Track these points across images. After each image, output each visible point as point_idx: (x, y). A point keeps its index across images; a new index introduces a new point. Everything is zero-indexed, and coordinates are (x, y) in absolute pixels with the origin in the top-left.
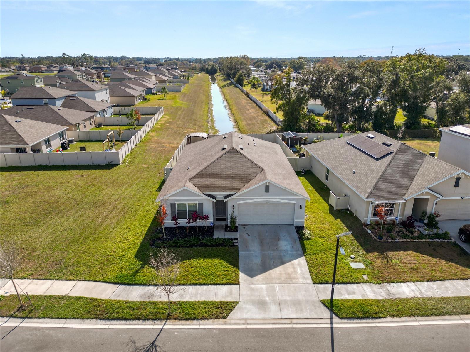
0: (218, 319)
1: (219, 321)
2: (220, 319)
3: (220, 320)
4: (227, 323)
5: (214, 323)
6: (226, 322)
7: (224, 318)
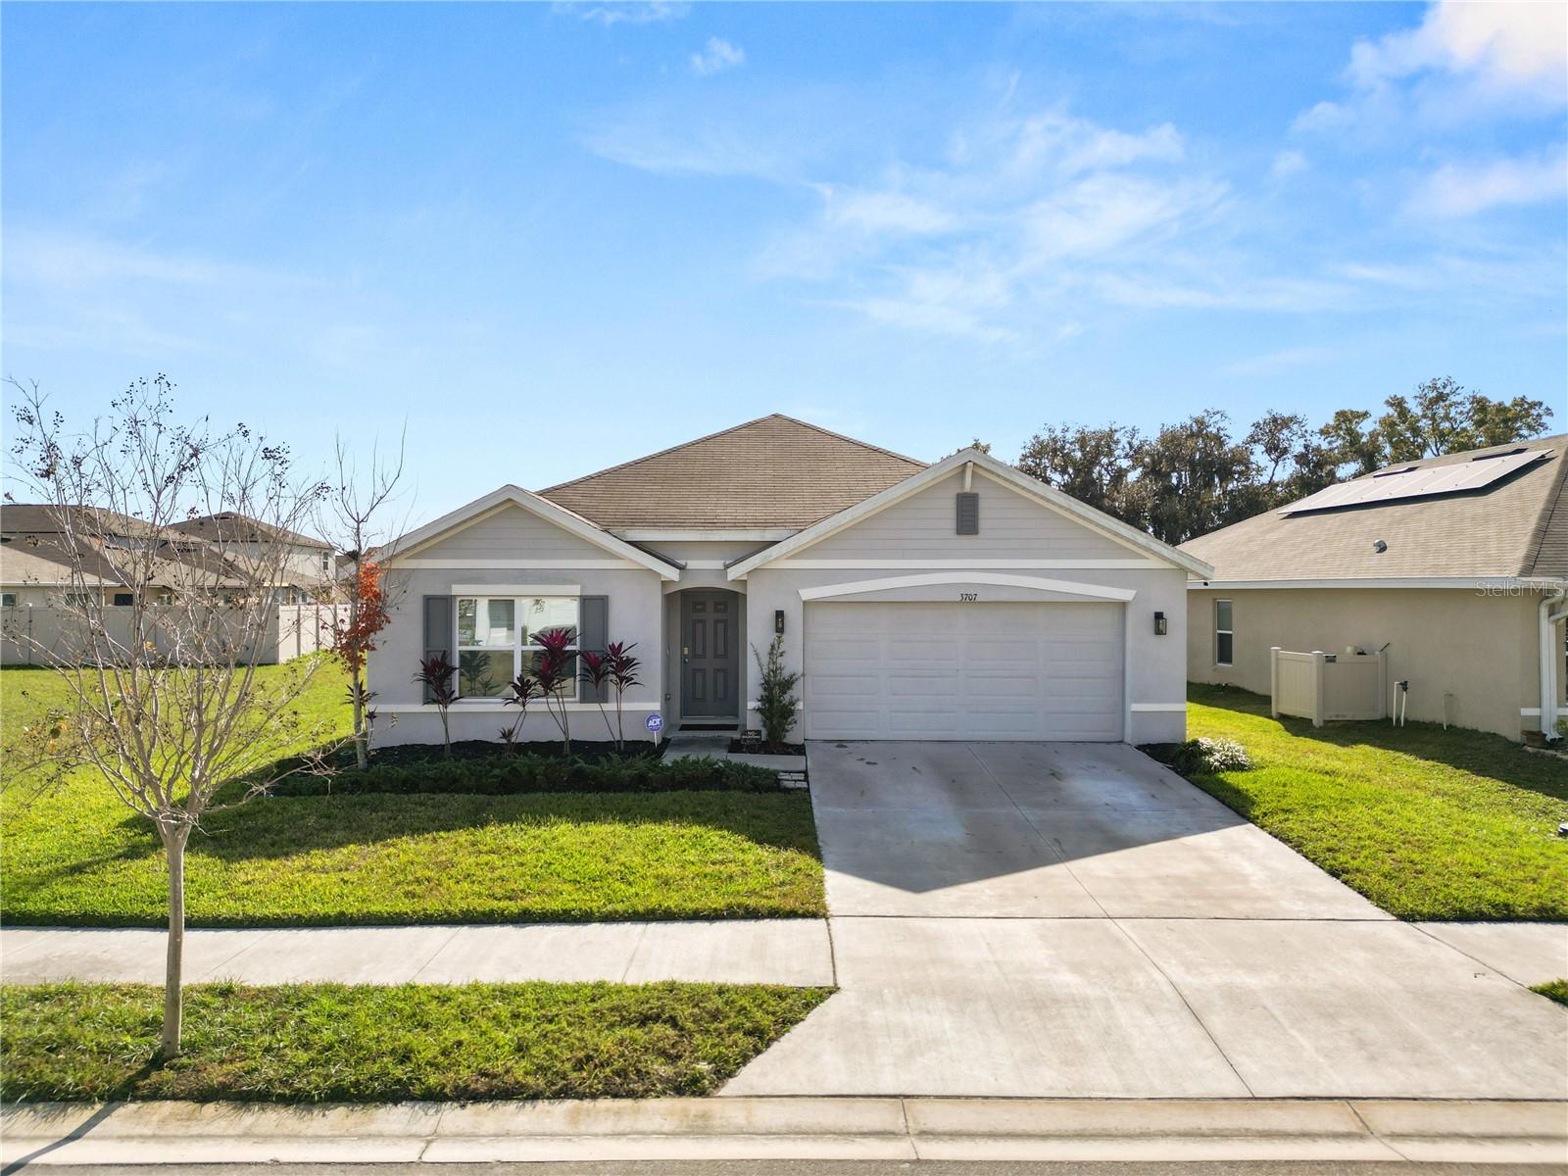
0: (632, 1094)
1: (637, 1112)
2: (644, 1095)
3: (650, 1104)
4: (716, 1122)
5: (583, 1128)
6: (704, 1116)
7: (690, 1087)
